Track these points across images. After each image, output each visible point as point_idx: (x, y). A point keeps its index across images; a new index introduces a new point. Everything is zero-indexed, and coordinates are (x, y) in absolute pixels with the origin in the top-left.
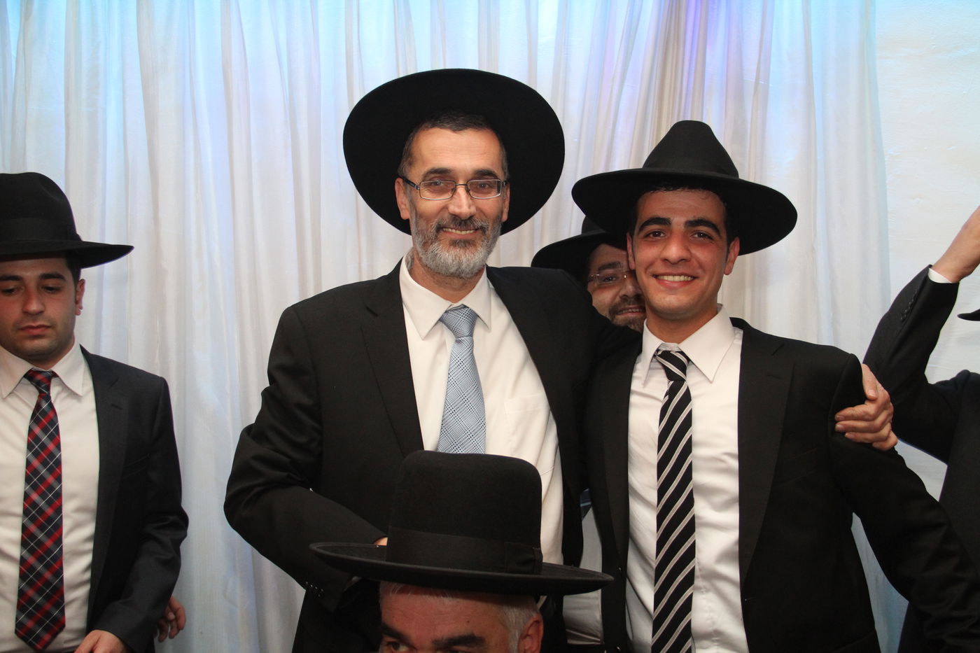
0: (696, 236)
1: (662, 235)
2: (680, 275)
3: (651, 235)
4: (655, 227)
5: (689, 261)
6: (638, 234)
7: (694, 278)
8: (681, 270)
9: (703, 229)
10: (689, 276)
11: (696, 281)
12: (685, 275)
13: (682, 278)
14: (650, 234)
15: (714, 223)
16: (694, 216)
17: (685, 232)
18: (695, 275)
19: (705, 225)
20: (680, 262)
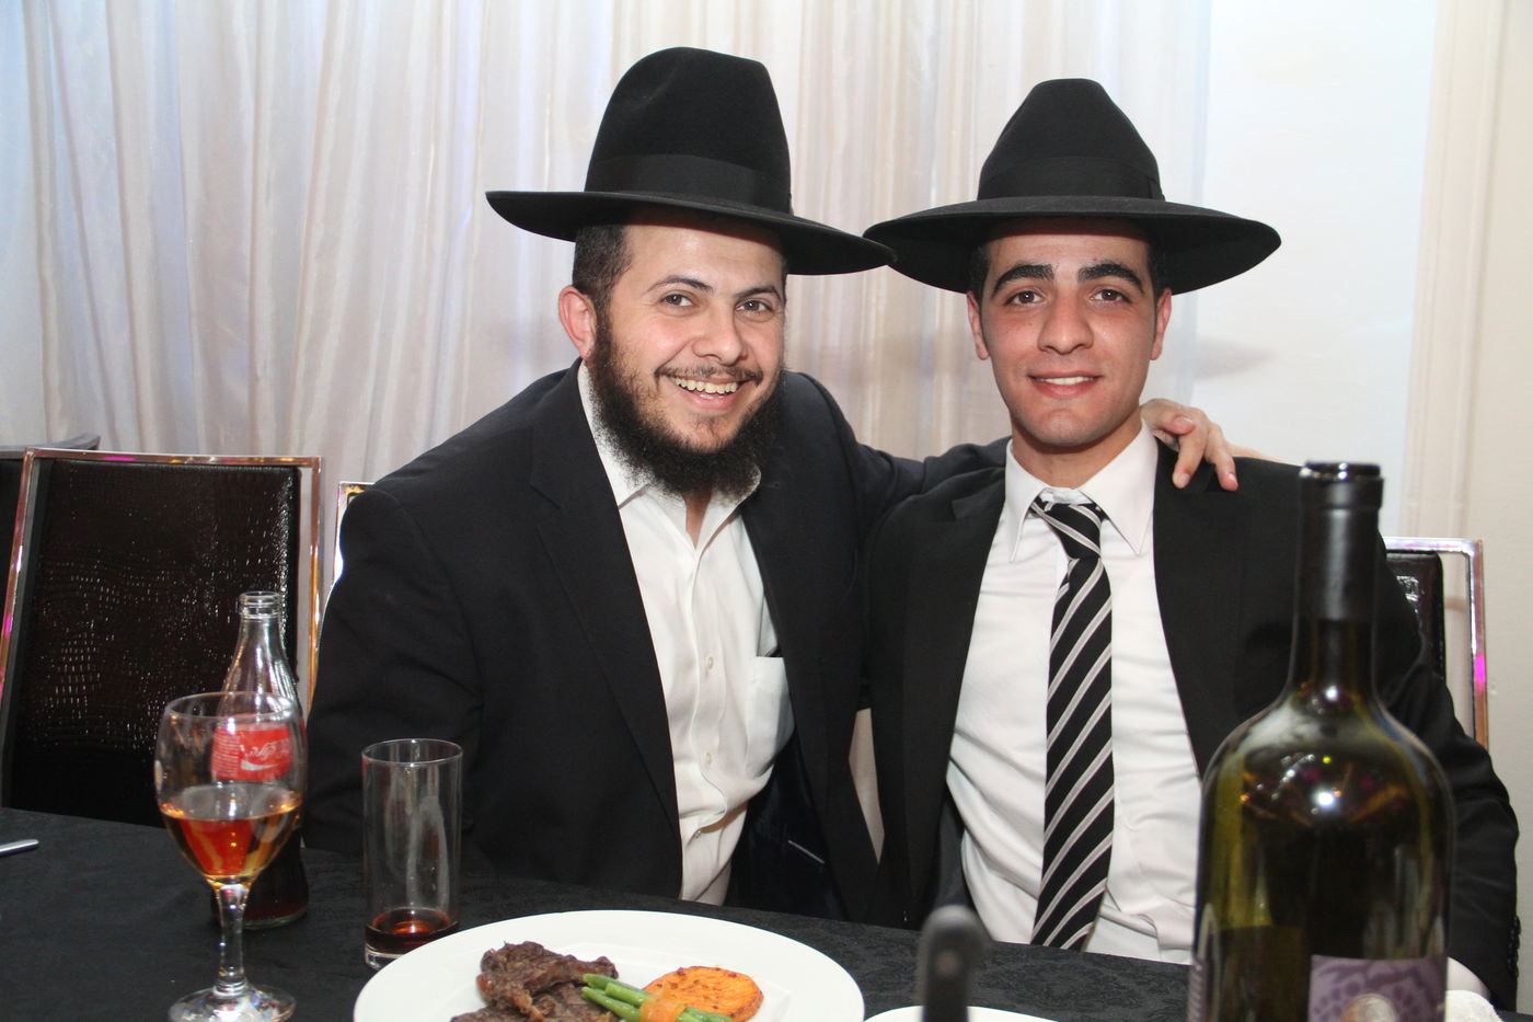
0: (1099, 297)
1: (1036, 298)
2: (1073, 375)
3: (1017, 301)
4: (1022, 283)
5: (1091, 346)
6: (993, 296)
7: (1094, 379)
8: (1075, 368)
9: (1113, 282)
12: (1080, 375)
13: (1080, 379)
14: (1013, 298)
15: (1130, 267)
16: (1095, 259)
17: (1080, 290)
18: (1096, 373)
19: (1115, 274)
20: (1075, 352)
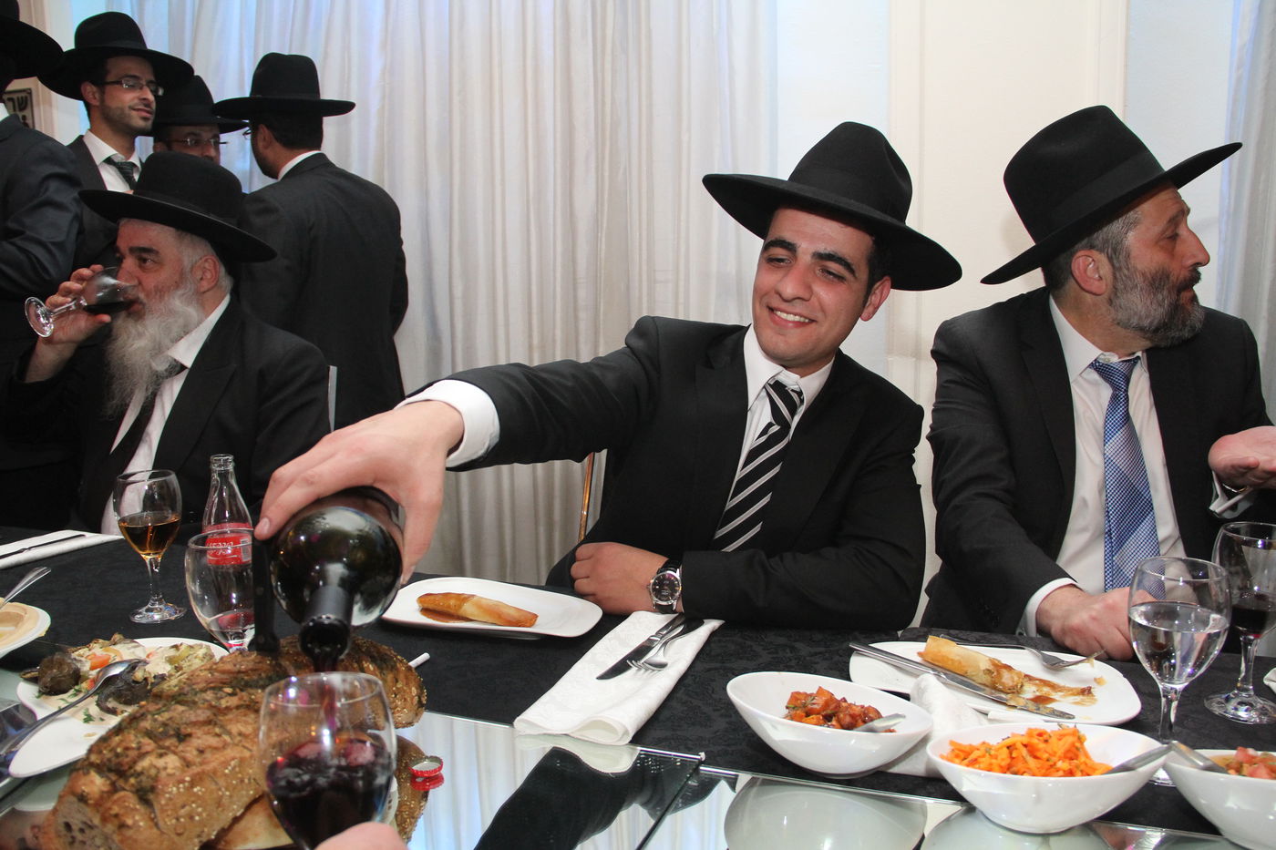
1: (785, 262)
2: (795, 315)
3: (775, 260)
4: (779, 252)
5: (810, 300)
7: (812, 321)
8: (796, 309)
9: (833, 266)
10: (806, 318)
11: (813, 325)
12: (801, 316)
13: (797, 318)
15: (849, 261)
16: (825, 249)
17: (811, 265)
18: (813, 318)
19: (837, 262)
20: (796, 301)
